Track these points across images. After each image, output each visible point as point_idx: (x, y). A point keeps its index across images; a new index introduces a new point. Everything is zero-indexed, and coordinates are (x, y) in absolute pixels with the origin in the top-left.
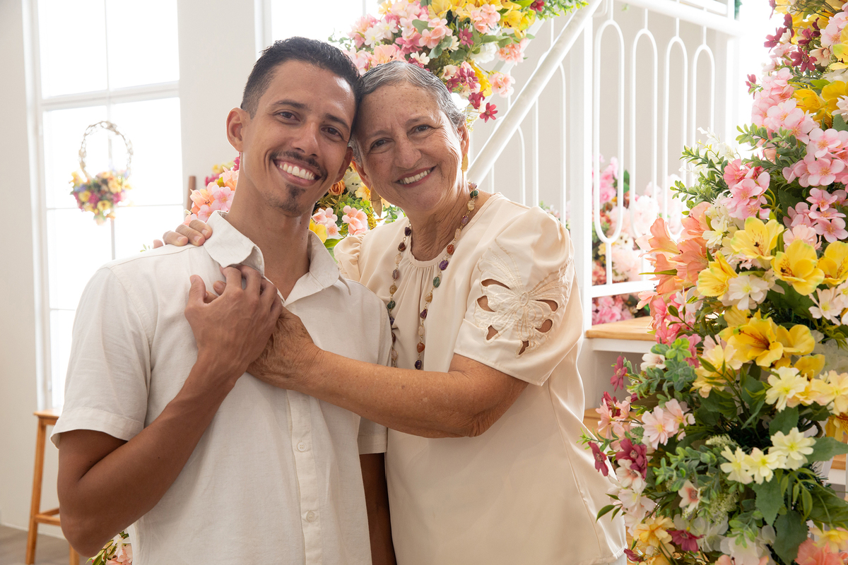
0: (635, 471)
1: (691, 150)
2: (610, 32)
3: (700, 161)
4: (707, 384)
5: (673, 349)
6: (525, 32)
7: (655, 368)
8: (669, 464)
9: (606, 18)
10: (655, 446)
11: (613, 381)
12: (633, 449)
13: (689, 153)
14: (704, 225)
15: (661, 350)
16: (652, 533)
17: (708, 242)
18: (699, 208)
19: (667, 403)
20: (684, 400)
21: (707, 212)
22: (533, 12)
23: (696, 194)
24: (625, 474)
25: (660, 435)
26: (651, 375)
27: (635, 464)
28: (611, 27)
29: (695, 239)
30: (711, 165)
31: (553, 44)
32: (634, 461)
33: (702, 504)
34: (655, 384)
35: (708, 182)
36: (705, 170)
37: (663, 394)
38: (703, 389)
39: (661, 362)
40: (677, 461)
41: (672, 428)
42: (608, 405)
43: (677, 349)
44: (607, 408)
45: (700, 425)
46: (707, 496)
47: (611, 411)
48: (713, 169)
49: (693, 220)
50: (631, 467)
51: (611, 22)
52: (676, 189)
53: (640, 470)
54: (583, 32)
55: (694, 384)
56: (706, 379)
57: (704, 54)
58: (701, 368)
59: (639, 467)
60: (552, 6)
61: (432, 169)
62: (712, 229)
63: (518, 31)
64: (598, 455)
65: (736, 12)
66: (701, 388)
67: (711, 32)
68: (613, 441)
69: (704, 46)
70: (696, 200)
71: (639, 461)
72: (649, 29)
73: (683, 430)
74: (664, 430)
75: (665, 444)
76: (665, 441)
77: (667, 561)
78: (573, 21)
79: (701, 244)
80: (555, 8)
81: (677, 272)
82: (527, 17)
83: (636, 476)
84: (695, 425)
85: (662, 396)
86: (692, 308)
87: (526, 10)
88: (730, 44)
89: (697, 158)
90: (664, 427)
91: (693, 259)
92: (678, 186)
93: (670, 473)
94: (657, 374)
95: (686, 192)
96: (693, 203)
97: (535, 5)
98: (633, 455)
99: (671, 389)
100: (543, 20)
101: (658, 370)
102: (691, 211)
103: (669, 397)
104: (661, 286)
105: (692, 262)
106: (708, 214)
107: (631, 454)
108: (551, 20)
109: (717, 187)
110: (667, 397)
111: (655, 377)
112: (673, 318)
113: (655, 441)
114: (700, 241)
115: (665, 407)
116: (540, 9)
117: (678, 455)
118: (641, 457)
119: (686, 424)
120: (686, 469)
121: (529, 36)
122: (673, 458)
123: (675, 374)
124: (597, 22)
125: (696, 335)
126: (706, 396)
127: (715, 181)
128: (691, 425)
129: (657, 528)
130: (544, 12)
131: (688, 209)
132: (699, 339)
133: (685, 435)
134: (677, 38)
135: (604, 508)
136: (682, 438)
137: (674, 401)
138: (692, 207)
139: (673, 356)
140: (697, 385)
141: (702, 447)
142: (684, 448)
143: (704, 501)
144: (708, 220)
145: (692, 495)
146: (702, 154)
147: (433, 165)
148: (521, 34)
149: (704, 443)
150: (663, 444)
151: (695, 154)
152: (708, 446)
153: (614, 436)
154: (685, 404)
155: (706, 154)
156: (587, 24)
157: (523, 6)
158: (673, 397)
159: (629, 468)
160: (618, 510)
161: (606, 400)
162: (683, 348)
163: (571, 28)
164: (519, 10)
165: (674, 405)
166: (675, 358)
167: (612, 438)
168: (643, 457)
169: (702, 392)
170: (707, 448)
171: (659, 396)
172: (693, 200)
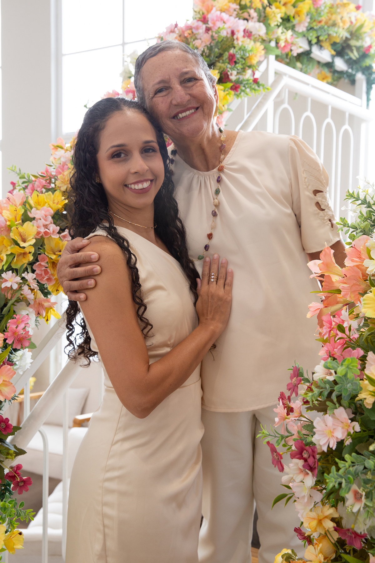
0: (307, 471)
1: (353, 193)
2: (285, 113)
3: (360, 202)
4: (370, 396)
5: (344, 367)
6: (226, 107)
7: (325, 380)
8: (338, 469)
9: (282, 102)
10: (325, 449)
11: (289, 387)
12: (305, 450)
13: (351, 196)
14: (364, 255)
15: (333, 366)
16: (320, 522)
17: (368, 269)
18: (359, 240)
19: (335, 410)
20: (349, 407)
21: (367, 244)
22: (232, 92)
23: (356, 228)
24: (298, 472)
25: (329, 439)
26: (322, 385)
27: (307, 463)
28: (285, 110)
29: (357, 266)
30: (369, 206)
31: (246, 117)
32: (306, 460)
33: (366, 506)
34: (326, 393)
35: (366, 219)
36: (364, 210)
37: (332, 401)
38: (367, 401)
39: (331, 374)
40: (345, 466)
41: (340, 435)
42: (283, 404)
43: (348, 367)
44: (283, 406)
45: (364, 431)
46: (370, 498)
47: (286, 409)
48: (370, 209)
49: (355, 250)
50: (304, 466)
51: (286, 105)
52: (341, 224)
53: (312, 469)
54: (267, 111)
55: (359, 395)
56: (370, 393)
57: (346, 131)
58: (366, 382)
59: (310, 466)
60: (246, 88)
61: (197, 108)
62: (371, 259)
63: (221, 105)
64: (275, 454)
65: (368, 105)
66: (365, 399)
67: (351, 116)
68: (287, 437)
69: (346, 127)
70: (357, 233)
71: (311, 461)
72: (312, 112)
73: (350, 437)
74: (333, 436)
75: (334, 449)
76: (334, 446)
77: (332, 545)
78: (260, 102)
79: (361, 270)
80: (248, 90)
81: (341, 291)
82: (228, 96)
83: (308, 474)
84: (360, 432)
85: (331, 404)
86: (355, 324)
87: (227, 91)
88: (363, 126)
89: (358, 199)
90: (333, 432)
91: (355, 282)
92: (342, 221)
93: (339, 480)
94: (328, 386)
95: (348, 227)
96: (354, 236)
97: (234, 87)
98: (305, 455)
99: (339, 397)
100: (240, 100)
101: (328, 382)
102: (353, 243)
103: (337, 405)
104: (326, 301)
105: (354, 285)
106: (368, 246)
107: (303, 454)
108: (245, 99)
109: (373, 224)
110: (335, 404)
111: (326, 388)
112: (340, 335)
113: (325, 444)
114: (360, 267)
115: (334, 414)
116: (237, 91)
117: (346, 462)
118: (311, 458)
119: (352, 432)
120: (352, 475)
121: (229, 110)
122: (341, 464)
123: (344, 389)
124: (277, 104)
125: (360, 349)
126: (370, 407)
127: (371, 218)
128: (356, 432)
129: (323, 518)
130: (240, 93)
131: (351, 241)
132: (361, 352)
133: (351, 441)
134: (329, 120)
135: (279, 496)
136: (349, 444)
137: (341, 409)
138: (353, 240)
139: (344, 373)
140: (361, 396)
141: (365, 452)
142: (351, 455)
143: (368, 504)
144: (369, 252)
145: (357, 497)
146: (362, 197)
147: (198, 106)
148: (223, 108)
149: (368, 449)
150: (332, 449)
151: (356, 197)
152: (371, 452)
153: (288, 431)
154: (350, 411)
155: (365, 197)
156: (269, 105)
157: (225, 88)
158: (340, 405)
159: (301, 468)
160: (290, 498)
161: (282, 399)
162: (353, 366)
163: (259, 107)
164: (222, 90)
165: (342, 413)
166: (345, 375)
167: (287, 434)
168: (314, 457)
169: (367, 403)
170: (370, 454)
171: (328, 403)
172: (354, 233)
